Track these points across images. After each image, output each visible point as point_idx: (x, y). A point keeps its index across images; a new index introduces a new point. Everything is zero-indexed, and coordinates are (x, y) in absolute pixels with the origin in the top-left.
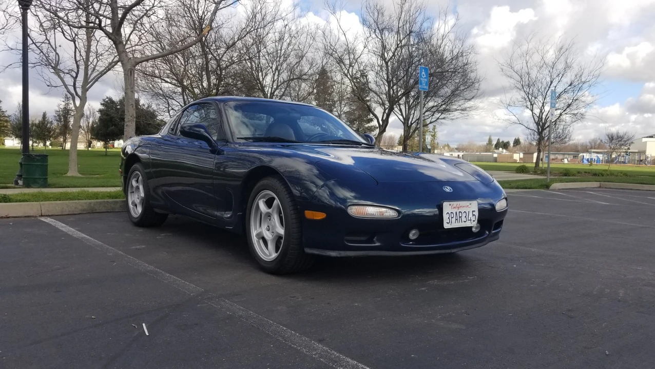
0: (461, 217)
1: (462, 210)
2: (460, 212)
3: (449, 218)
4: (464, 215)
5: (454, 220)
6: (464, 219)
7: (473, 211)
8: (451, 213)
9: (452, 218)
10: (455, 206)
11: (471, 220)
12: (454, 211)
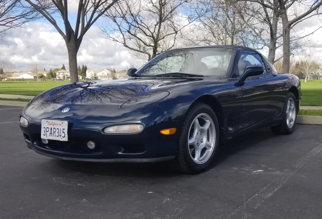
0: (55, 132)
1: (56, 127)
2: (54, 128)
3: (45, 131)
4: (57, 131)
5: (48, 133)
6: (57, 134)
7: (64, 129)
8: (47, 128)
9: (47, 131)
10: (51, 123)
11: (61, 136)
12: (50, 127)
